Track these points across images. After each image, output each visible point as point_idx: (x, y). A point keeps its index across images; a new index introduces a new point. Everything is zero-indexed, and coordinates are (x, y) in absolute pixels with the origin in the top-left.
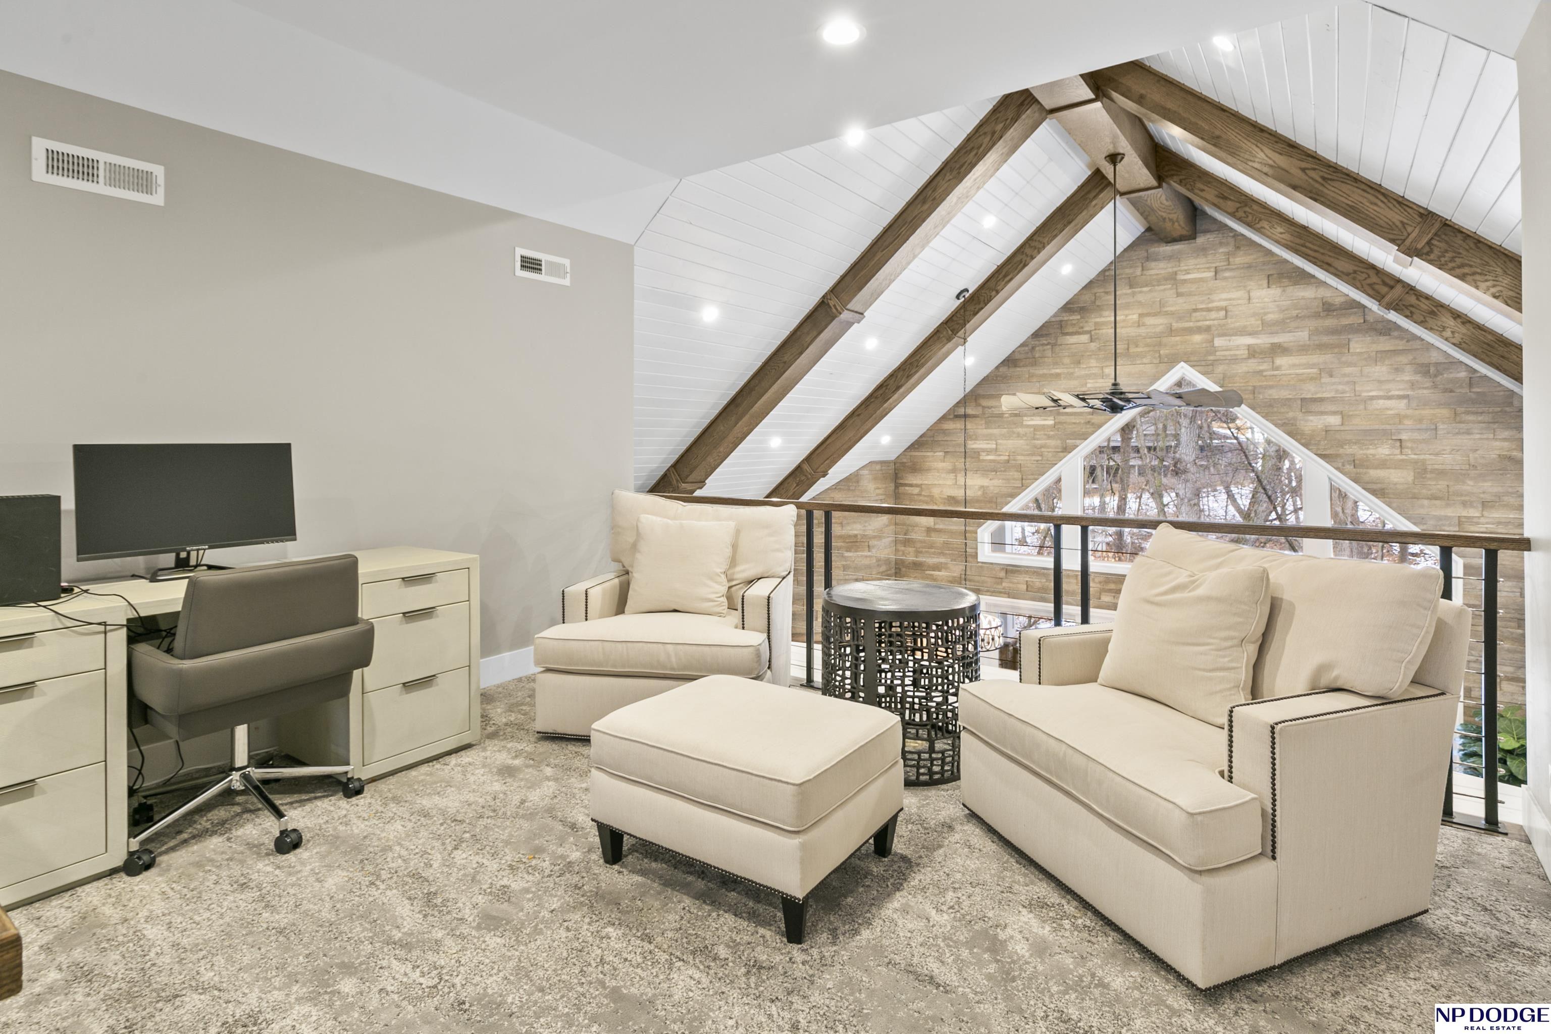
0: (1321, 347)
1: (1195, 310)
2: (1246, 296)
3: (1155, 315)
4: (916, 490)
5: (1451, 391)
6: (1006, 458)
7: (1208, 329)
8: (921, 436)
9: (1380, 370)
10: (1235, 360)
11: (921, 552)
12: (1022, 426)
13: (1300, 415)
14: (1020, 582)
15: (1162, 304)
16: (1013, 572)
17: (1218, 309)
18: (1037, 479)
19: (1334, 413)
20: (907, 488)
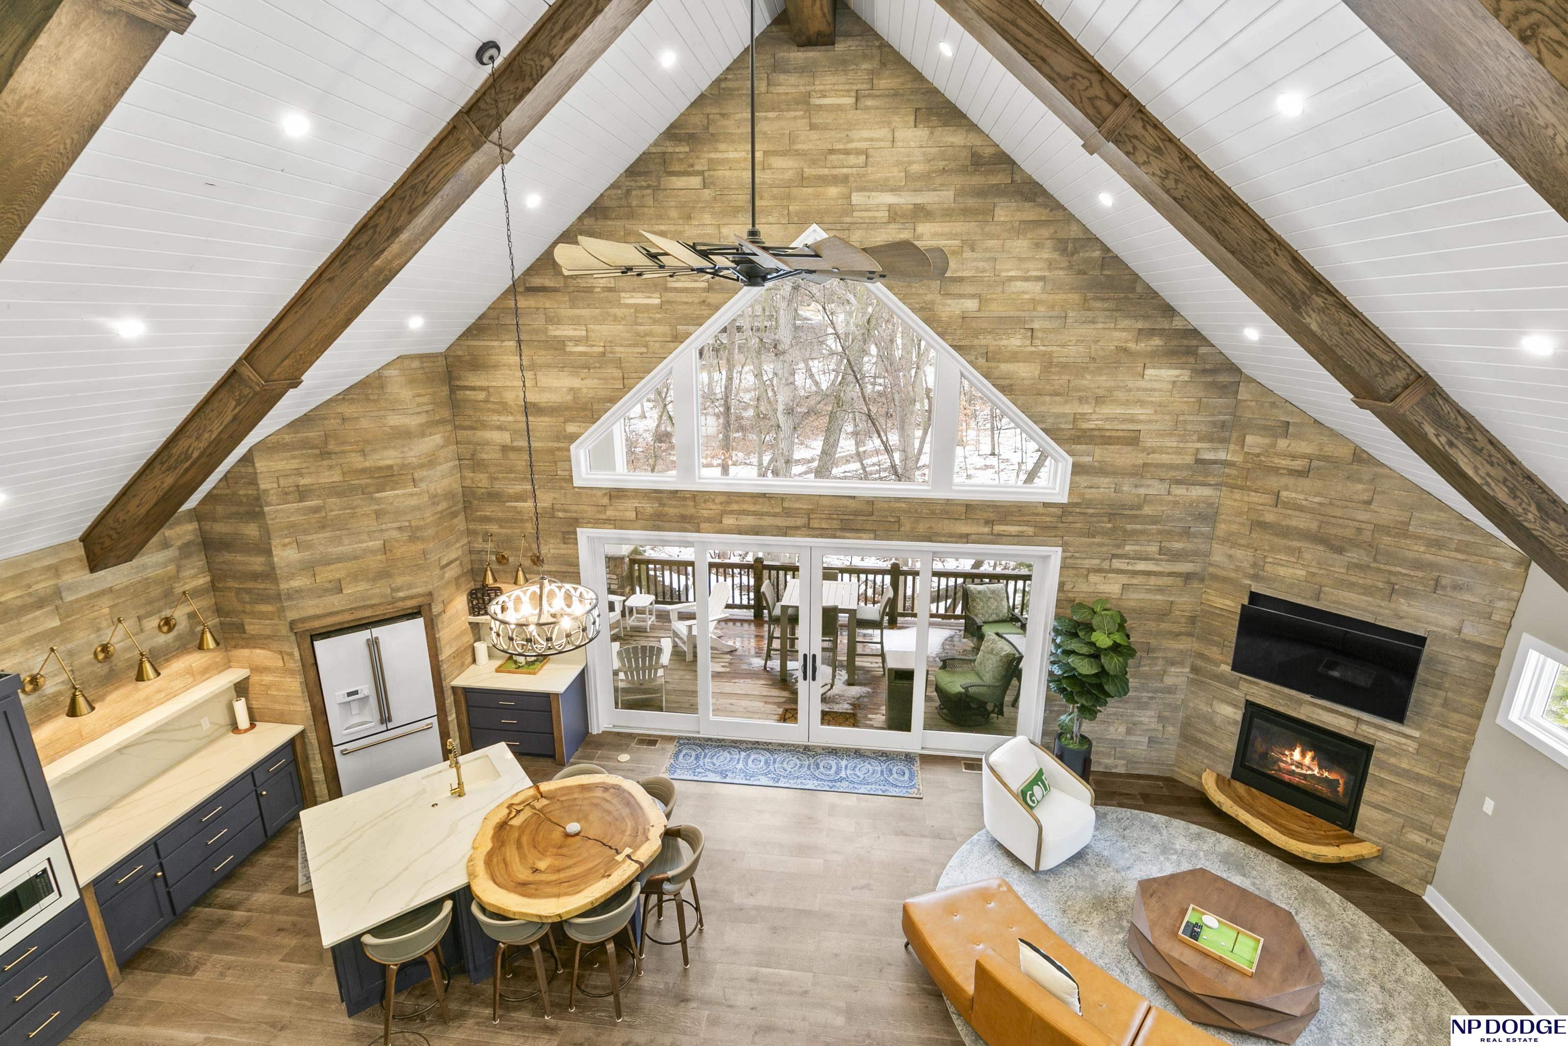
0: (966, 213)
1: (832, 151)
2: (890, 136)
3: (784, 154)
4: (482, 396)
5: (1085, 273)
6: (601, 349)
7: (845, 179)
8: (480, 318)
9: (1021, 245)
10: (872, 224)
11: (496, 479)
12: (620, 305)
13: (938, 298)
14: (627, 508)
15: (792, 138)
16: (618, 497)
17: (858, 152)
18: (642, 378)
19: (973, 296)
20: (467, 392)
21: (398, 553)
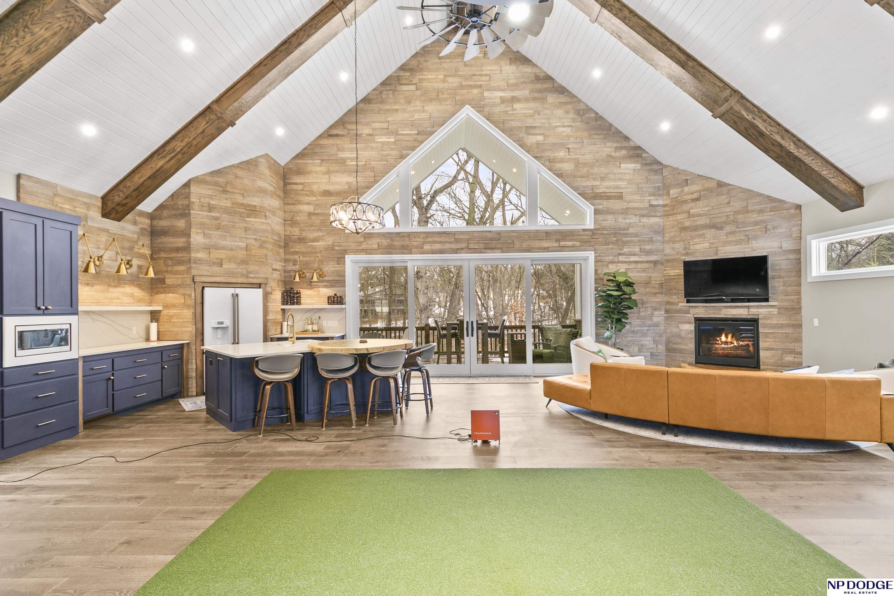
0: (535, 99)
1: (474, 75)
2: (500, 68)
3: (453, 76)
4: (300, 187)
5: (589, 123)
6: (364, 163)
7: (480, 86)
8: (304, 149)
9: (560, 112)
10: (494, 105)
11: (304, 230)
12: (374, 142)
13: (525, 136)
14: (373, 243)
15: (457, 70)
16: (368, 237)
17: (486, 75)
18: (384, 176)
19: (541, 134)
20: (293, 186)
21: (253, 252)
